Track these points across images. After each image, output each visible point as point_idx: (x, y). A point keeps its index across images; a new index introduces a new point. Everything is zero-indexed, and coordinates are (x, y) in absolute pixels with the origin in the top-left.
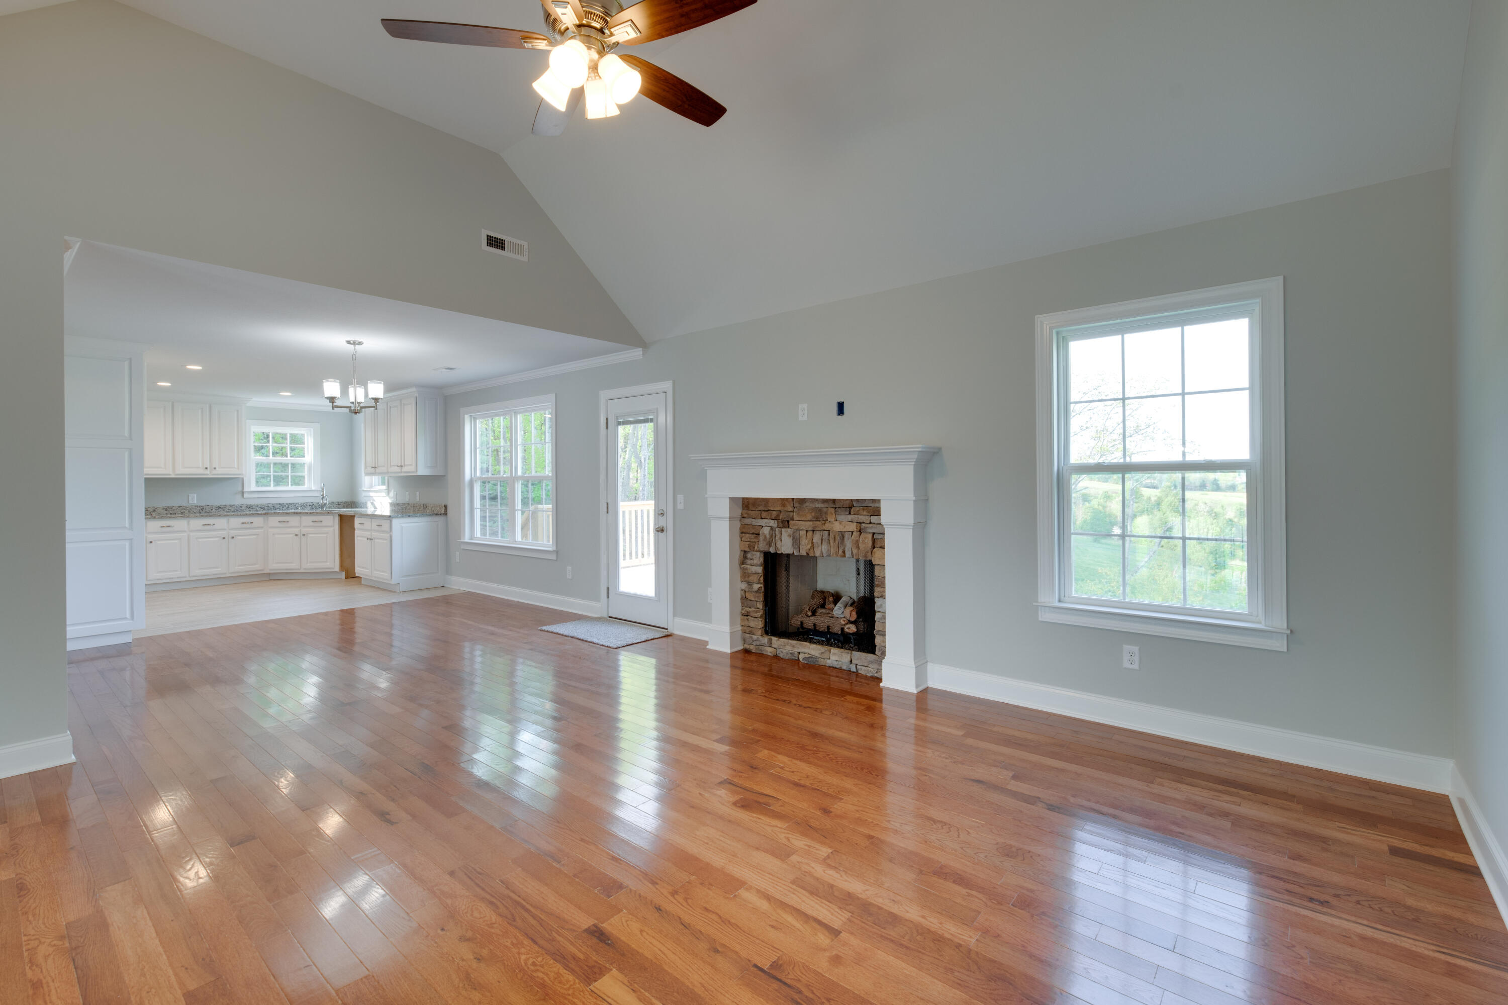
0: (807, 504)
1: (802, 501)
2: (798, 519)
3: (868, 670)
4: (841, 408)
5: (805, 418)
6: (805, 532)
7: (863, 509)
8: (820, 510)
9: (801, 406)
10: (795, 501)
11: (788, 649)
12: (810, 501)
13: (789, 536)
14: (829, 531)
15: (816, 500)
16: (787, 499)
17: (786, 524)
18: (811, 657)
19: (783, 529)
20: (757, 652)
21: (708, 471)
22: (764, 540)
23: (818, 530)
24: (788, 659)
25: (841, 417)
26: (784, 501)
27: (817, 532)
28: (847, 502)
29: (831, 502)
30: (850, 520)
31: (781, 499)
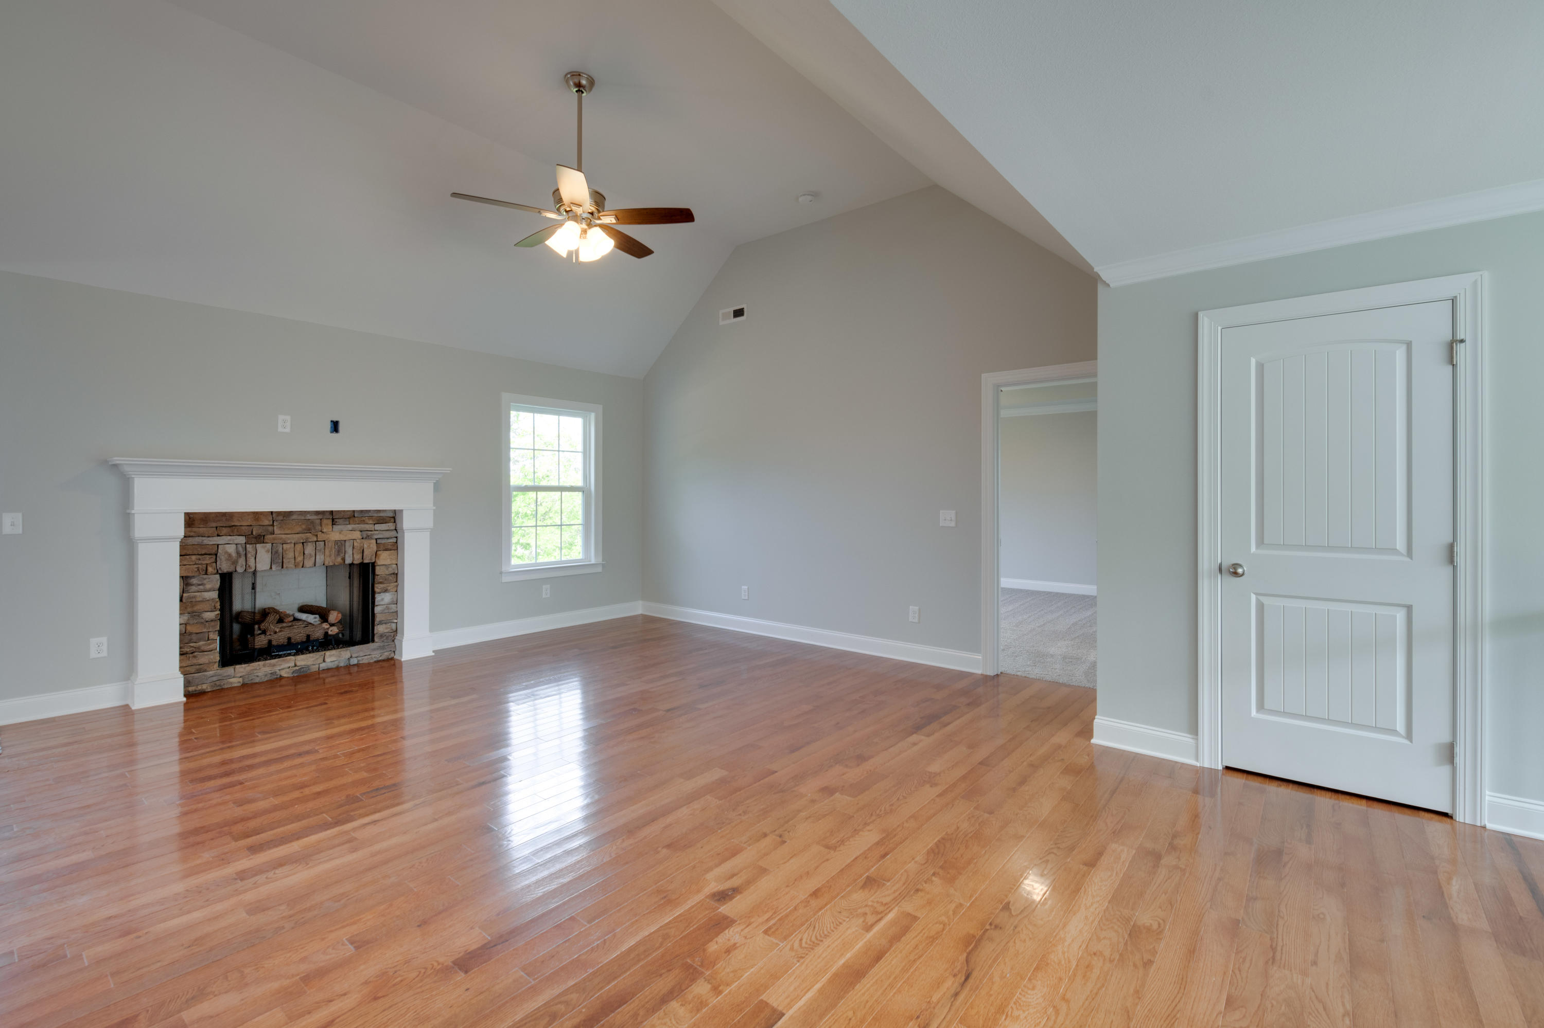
0: (294, 517)
1: (287, 515)
2: (279, 532)
3: (372, 658)
4: (335, 427)
5: (288, 430)
6: (293, 545)
7: (368, 519)
8: (312, 522)
9: (281, 418)
10: (274, 515)
11: (268, 670)
12: (299, 513)
13: (268, 551)
14: (324, 541)
15: (306, 512)
16: (262, 513)
17: (260, 539)
18: (303, 668)
19: (258, 545)
20: (214, 689)
21: (135, 479)
22: (227, 560)
23: (310, 542)
24: (266, 681)
25: (334, 434)
26: (257, 515)
27: (309, 543)
28: (348, 513)
29: (328, 513)
30: (351, 529)
31: (252, 512)
